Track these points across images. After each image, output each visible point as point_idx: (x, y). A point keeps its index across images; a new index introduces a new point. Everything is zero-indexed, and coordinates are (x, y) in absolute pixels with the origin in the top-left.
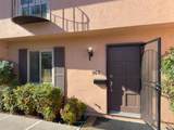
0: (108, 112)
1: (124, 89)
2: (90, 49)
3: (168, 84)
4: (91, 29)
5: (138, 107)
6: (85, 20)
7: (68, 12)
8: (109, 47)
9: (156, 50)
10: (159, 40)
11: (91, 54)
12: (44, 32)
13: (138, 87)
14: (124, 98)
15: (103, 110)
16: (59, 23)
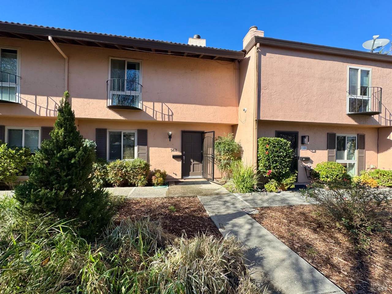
0: (182, 178)
1: (192, 161)
2: (170, 133)
3: (217, 156)
4: (174, 120)
5: (200, 171)
6: (170, 114)
7: (158, 106)
8: (183, 132)
9: (212, 137)
10: (214, 132)
11: (170, 137)
12: (134, 117)
13: (201, 158)
14: (192, 166)
15: (179, 176)
16: (150, 112)
